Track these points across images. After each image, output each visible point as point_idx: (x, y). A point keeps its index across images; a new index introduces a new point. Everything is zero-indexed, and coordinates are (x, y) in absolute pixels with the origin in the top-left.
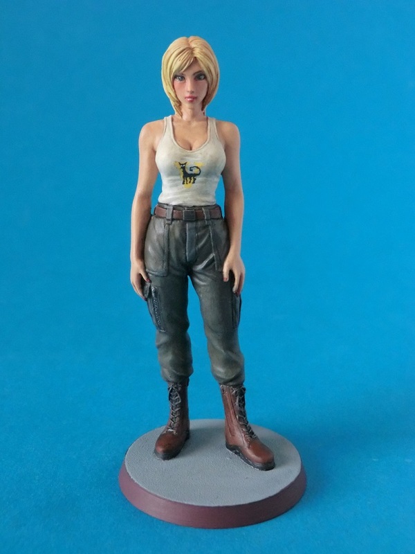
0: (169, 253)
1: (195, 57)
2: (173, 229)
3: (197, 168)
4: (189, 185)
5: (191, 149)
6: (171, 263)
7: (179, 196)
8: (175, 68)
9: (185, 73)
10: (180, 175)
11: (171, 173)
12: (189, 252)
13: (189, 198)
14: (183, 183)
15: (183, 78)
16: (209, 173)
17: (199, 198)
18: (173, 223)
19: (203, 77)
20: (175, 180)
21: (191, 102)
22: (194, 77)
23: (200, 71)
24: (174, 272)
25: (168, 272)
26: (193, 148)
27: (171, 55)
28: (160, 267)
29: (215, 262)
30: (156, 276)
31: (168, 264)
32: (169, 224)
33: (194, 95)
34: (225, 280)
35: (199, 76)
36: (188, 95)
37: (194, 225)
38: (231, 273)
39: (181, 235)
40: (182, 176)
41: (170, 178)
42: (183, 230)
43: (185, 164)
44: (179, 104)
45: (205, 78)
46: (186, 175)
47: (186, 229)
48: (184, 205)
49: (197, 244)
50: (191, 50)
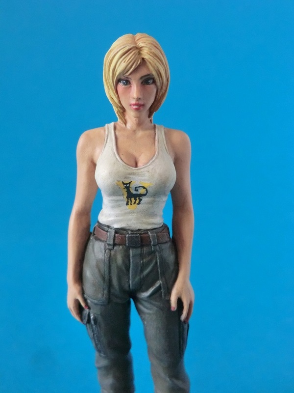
0: (110, 280)
1: (143, 59)
2: (115, 255)
3: (144, 188)
4: (134, 206)
5: (136, 166)
6: (112, 291)
7: (121, 218)
8: (119, 70)
9: (130, 77)
10: (123, 195)
11: (114, 192)
12: (134, 279)
13: (133, 221)
14: (127, 204)
15: (127, 82)
16: (158, 193)
17: (144, 220)
18: (115, 248)
19: (151, 81)
20: (117, 201)
21: (137, 109)
22: (141, 81)
23: (148, 75)
24: (115, 300)
25: (109, 300)
26: (140, 164)
27: (115, 55)
28: (100, 295)
29: (162, 290)
30: (96, 304)
31: (109, 292)
32: (110, 250)
33: (141, 102)
34: (172, 309)
35: (147, 81)
36: (133, 102)
37: (138, 251)
38: (180, 302)
39: (124, 261)
40: (125, 196)
41: (111, 198)
42: (127, 257)
43: (130, 183)
44: (123, 111)
45: (154, 82)
46: (130, 196)
47: (129, 255)
48: (127, 228)
49: (142, 271)
50: (139, 50)
